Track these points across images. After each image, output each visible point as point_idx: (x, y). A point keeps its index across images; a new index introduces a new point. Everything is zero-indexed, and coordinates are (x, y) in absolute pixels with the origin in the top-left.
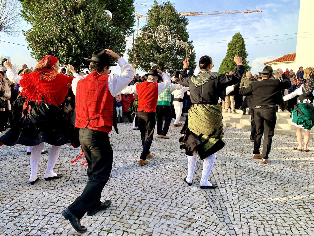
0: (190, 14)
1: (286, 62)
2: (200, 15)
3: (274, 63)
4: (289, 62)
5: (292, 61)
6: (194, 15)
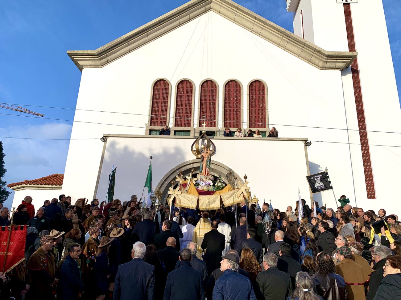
1: (47, 186)
3: (24, 185)
4: (52, 186)
5: (58, 186)
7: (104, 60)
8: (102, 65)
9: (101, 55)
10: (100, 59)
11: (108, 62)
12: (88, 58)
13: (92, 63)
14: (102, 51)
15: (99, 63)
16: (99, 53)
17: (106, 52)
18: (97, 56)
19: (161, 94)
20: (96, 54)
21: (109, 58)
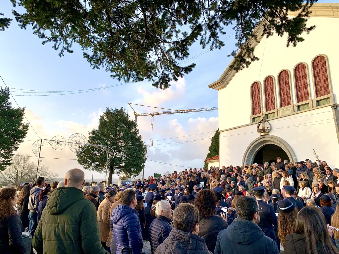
0: (183, 111)
2: (193, 112)
6: (187, 112)
7: (225, 83)
8: (225, 86)
9: (222, 81)
10: (223, 83)
11: (228, 83)
12: (218, 85)
13: (221, 87)
14: (222, 79)
15: (223, 85)
16: (221, 80)
17: (224, 78)
18: (221, 82)
19: (256, 92)
20: (220, 82)
21: (227, 80)
